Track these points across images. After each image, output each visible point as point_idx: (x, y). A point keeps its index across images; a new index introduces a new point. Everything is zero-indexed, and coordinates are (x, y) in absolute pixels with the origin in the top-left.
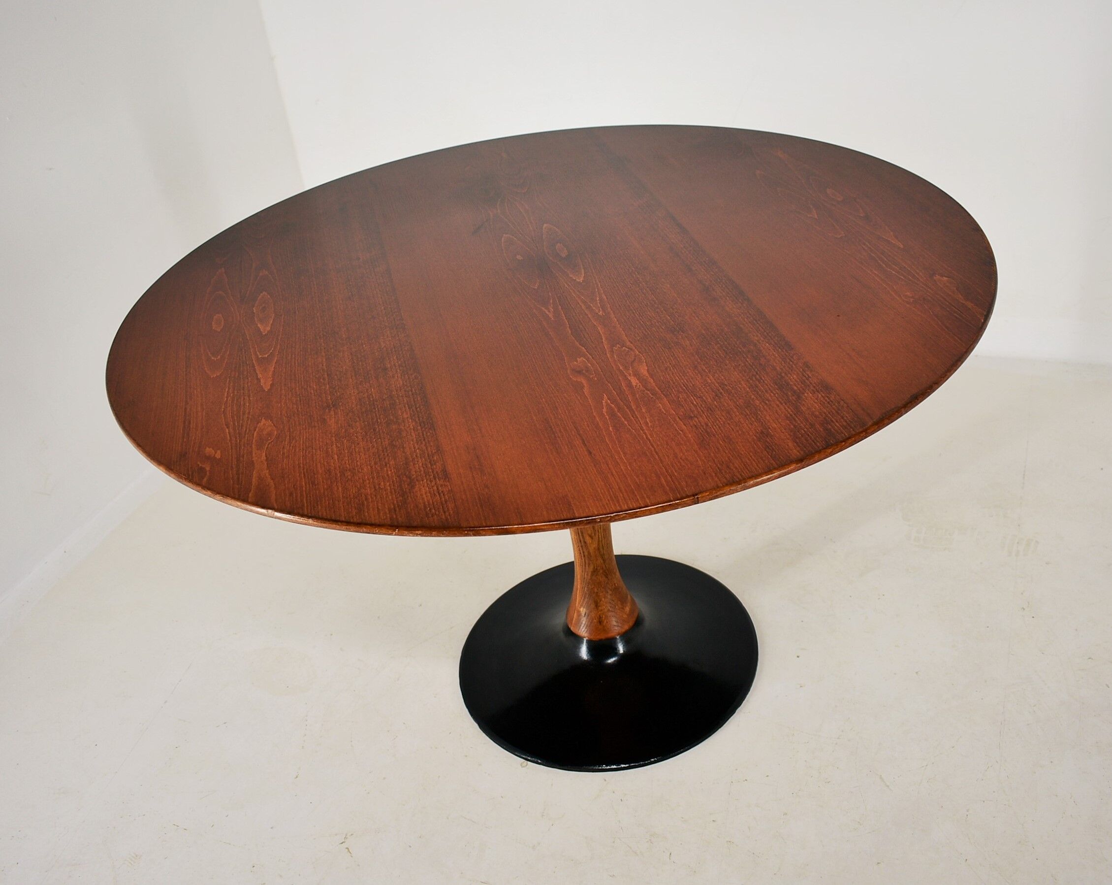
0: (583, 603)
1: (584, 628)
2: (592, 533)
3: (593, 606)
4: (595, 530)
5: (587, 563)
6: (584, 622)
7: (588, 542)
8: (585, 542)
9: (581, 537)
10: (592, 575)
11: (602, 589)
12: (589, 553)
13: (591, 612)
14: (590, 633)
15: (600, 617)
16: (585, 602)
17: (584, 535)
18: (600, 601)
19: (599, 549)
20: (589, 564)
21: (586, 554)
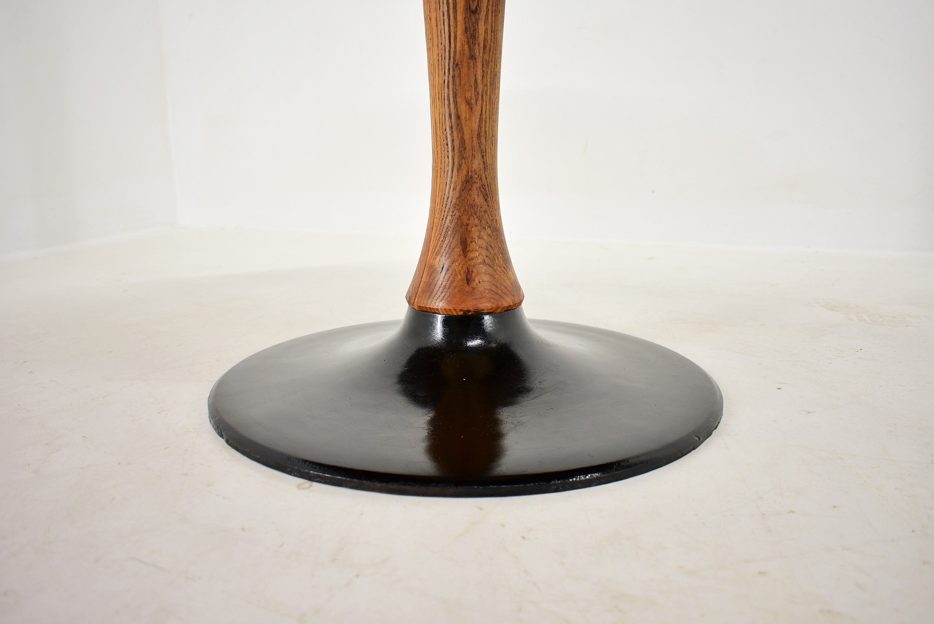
0: (441, 247)
1: (439, 293)
2: (471, 97)
3: (458, 250)
4: (478, 93)
5: (456, 163)
6: (440, 282)
7: (463, 117)
8: (458, 117)
9: (452, 106)
10: (462, 190)
11: (476, 220)
12: (462, 142)
13: (453, 262)
14: (449, 302)
15: (468, 271)
16: (444, 246)
17: (459, 100)
18: (471, 242)
19: (479, 135)
20: (460, 166)
21: (457, 143)
